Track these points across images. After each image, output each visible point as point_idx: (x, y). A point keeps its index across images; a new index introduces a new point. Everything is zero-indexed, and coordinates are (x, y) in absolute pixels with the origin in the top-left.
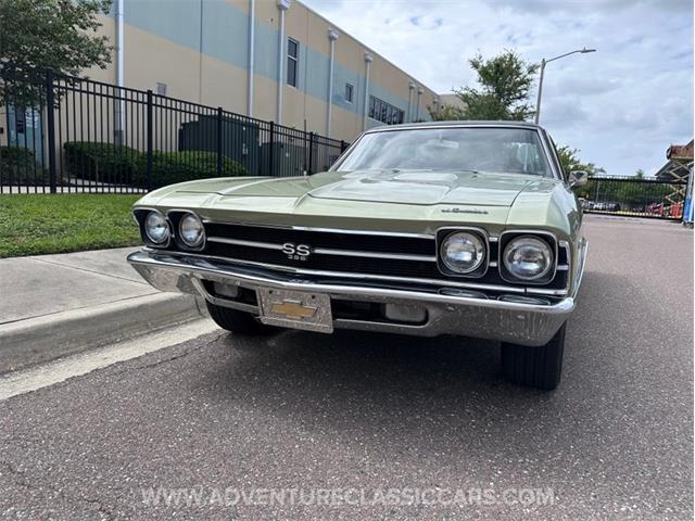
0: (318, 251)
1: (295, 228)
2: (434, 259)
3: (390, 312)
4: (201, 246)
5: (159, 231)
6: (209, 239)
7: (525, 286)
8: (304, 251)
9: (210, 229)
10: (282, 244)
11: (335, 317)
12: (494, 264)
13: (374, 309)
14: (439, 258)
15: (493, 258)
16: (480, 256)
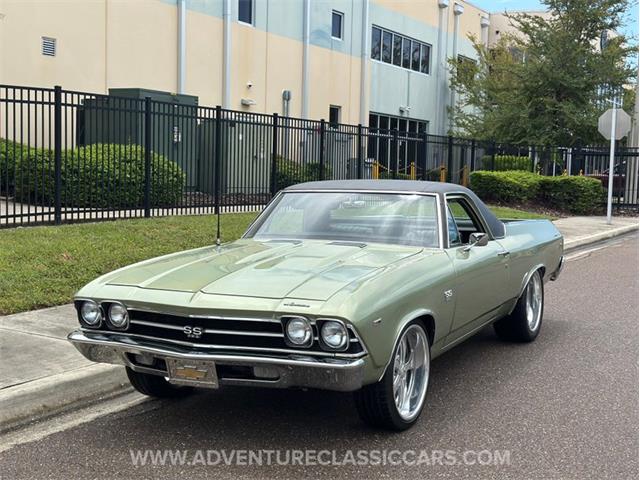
0: (207, 331)
1: (191, 316)
2: (282, 335)
3: (257, 372)
4: (125, 326)
5: (92, 316)
6: (132, 322)
7: (335, 352)
8: (197, 332)
9: (133, 315)
10: (183, 326)
11: (219, 377)
12: (317, 338)
13: (246, 370)
14: (286, 335)
15: (315, 336)
16: (308, 333)
